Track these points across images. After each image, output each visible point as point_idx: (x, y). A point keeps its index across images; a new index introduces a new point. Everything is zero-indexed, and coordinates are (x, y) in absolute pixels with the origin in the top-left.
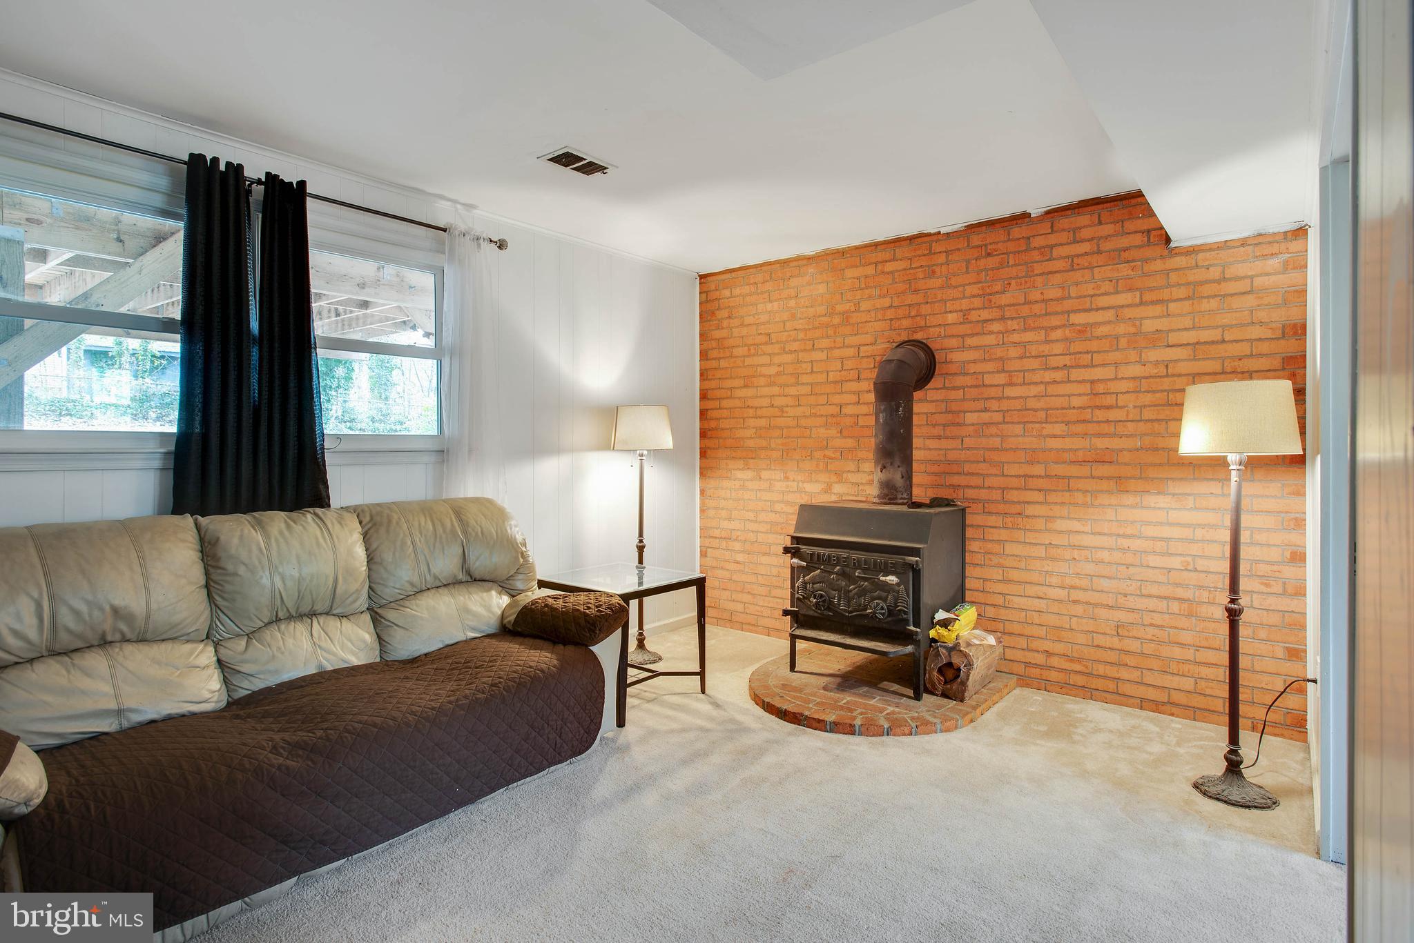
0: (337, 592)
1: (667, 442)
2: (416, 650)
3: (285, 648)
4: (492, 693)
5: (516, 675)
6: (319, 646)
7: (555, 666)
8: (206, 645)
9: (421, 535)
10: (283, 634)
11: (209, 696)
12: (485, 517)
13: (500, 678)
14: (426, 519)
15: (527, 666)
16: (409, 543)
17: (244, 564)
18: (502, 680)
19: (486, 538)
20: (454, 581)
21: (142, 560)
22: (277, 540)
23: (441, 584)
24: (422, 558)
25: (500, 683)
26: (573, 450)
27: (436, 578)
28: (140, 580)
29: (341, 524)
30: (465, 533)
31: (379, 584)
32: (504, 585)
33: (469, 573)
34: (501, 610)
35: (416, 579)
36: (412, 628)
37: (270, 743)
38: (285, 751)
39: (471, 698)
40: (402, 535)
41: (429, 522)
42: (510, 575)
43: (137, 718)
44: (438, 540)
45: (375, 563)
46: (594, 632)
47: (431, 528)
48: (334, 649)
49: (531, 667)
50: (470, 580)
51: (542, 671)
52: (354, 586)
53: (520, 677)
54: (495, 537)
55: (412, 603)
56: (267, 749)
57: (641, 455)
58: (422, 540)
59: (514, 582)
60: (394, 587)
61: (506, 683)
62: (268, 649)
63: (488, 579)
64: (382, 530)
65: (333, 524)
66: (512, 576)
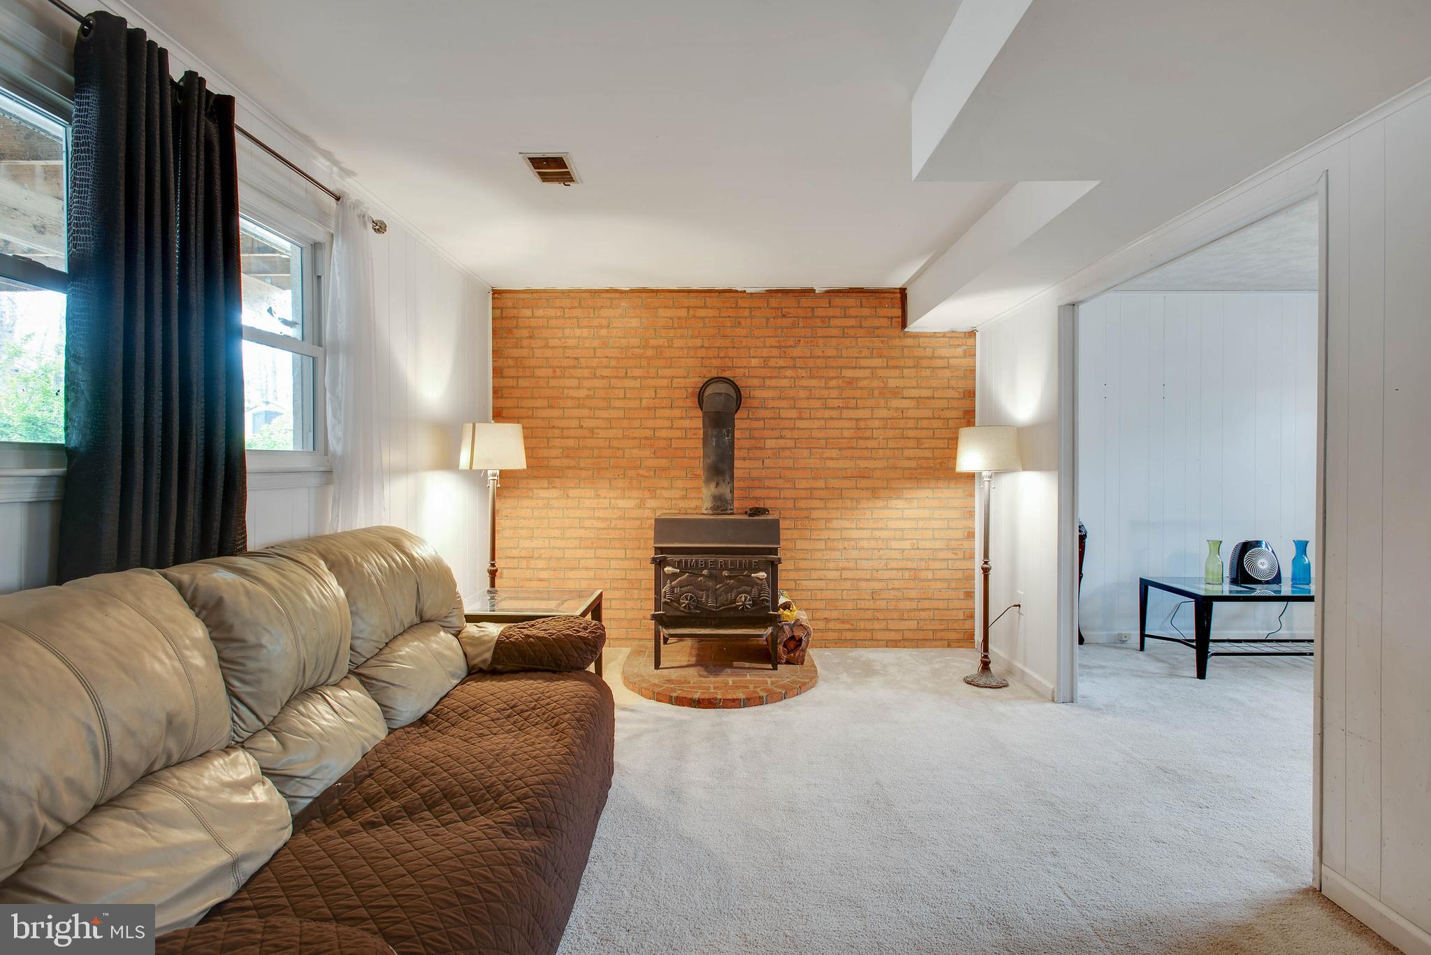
6: (351, 724)
9: (382, 574)
10: (311, 717)
14: (376, 555)
17: (266, 630)
19: (431, 571)
20: (410, 624)
22: (285, 593)
23: (402, 630)
24: (389, 601)
30: (415, 567)
31: (359, 638)
32: (443, 623)
33: (420, 614)
35: (389, 627)
40: (367, 575)
41: (381, 558)
42: (443, 611)
43: (250, 867)
44: (396, 577)
47: (386, 565)
48: (363, 724)
50: (419, 622)
54: (437, 570)
57: (494, 475)
58: (385, 579)
59: (452, 618)
60: (372, 641)
64: (346, 571)
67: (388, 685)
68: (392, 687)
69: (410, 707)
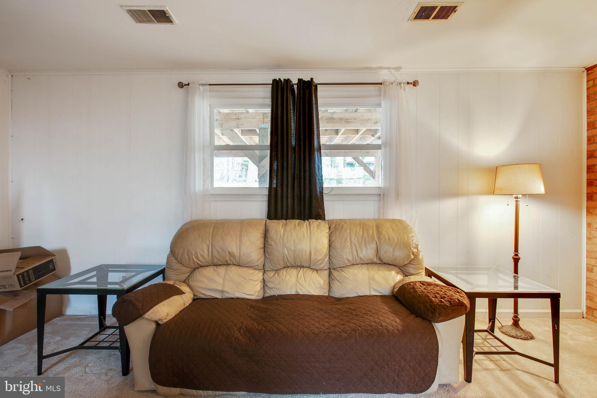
0: (311, 259)
1: (541, 189)
2: (343, 294)
3: (285, 279)
4: (351, 335)
5: (370, 328)
6: (299, 282)
7: (398, 330)
8: (259, 272)
9: (355, 237)
10: (287, 274)
11: (254, 293)
12: (393, 230)
13: (360, 327)
14: (360, 229)
15: (380, 324)
16: (349, 240)
17: (274, 241)
18: (359, 328)
19: (391, 242)
20: (372, 262)
21: (241, 235)
22: (288, 232)
23: (364, 263)
24: (354, 248)
25: (358, 330)
26: (466, 194)
27: (361, 259)
28: (238, 243)
29: (318, 228)
30: (379, 238)
31: (333, 258)
32: (403, 269)
33: (380, 259)
34: (395, 283)
35: (350, 258)
36: (343, 283)
37: (241, 324)
38: (243, 331)
39: (337, 334)
40: (346, 236)
41: (361, 231)
42: (405, 264)
43: (227, 296)
44: (364, 240)
45: (332, 247)
46: (434, 314)
47: (361, 233)
48: (305, 285)
49: (382, 326)
50: (381, 263)
51: (388, 331)
52: (320, 257)
53: (372, 331)
54: (396, 242)
55: (346, 270)
56: (237, 327)
57: (517, 198)
58: (356, 239)
59: (408, 268)
60: (339, 261)
61: (362, 331)
62: (279, 279)
63: (391, 264)
64: (338, 232)
65: (314, 227)
66: (406, 265)
67: (335, 279)
68: (336, 280)
69: (339, 292)
